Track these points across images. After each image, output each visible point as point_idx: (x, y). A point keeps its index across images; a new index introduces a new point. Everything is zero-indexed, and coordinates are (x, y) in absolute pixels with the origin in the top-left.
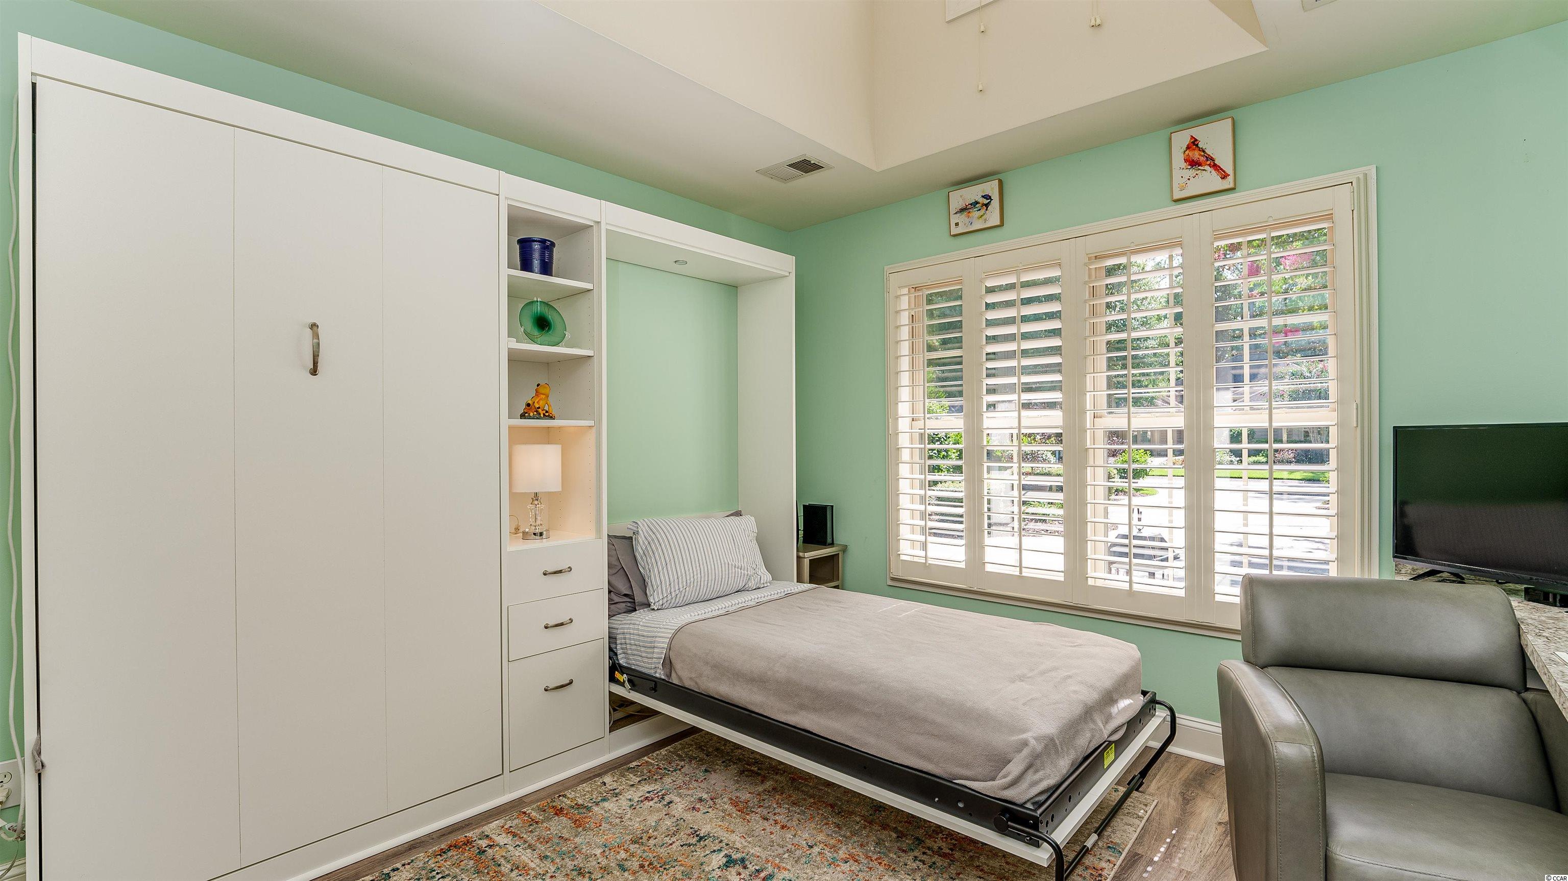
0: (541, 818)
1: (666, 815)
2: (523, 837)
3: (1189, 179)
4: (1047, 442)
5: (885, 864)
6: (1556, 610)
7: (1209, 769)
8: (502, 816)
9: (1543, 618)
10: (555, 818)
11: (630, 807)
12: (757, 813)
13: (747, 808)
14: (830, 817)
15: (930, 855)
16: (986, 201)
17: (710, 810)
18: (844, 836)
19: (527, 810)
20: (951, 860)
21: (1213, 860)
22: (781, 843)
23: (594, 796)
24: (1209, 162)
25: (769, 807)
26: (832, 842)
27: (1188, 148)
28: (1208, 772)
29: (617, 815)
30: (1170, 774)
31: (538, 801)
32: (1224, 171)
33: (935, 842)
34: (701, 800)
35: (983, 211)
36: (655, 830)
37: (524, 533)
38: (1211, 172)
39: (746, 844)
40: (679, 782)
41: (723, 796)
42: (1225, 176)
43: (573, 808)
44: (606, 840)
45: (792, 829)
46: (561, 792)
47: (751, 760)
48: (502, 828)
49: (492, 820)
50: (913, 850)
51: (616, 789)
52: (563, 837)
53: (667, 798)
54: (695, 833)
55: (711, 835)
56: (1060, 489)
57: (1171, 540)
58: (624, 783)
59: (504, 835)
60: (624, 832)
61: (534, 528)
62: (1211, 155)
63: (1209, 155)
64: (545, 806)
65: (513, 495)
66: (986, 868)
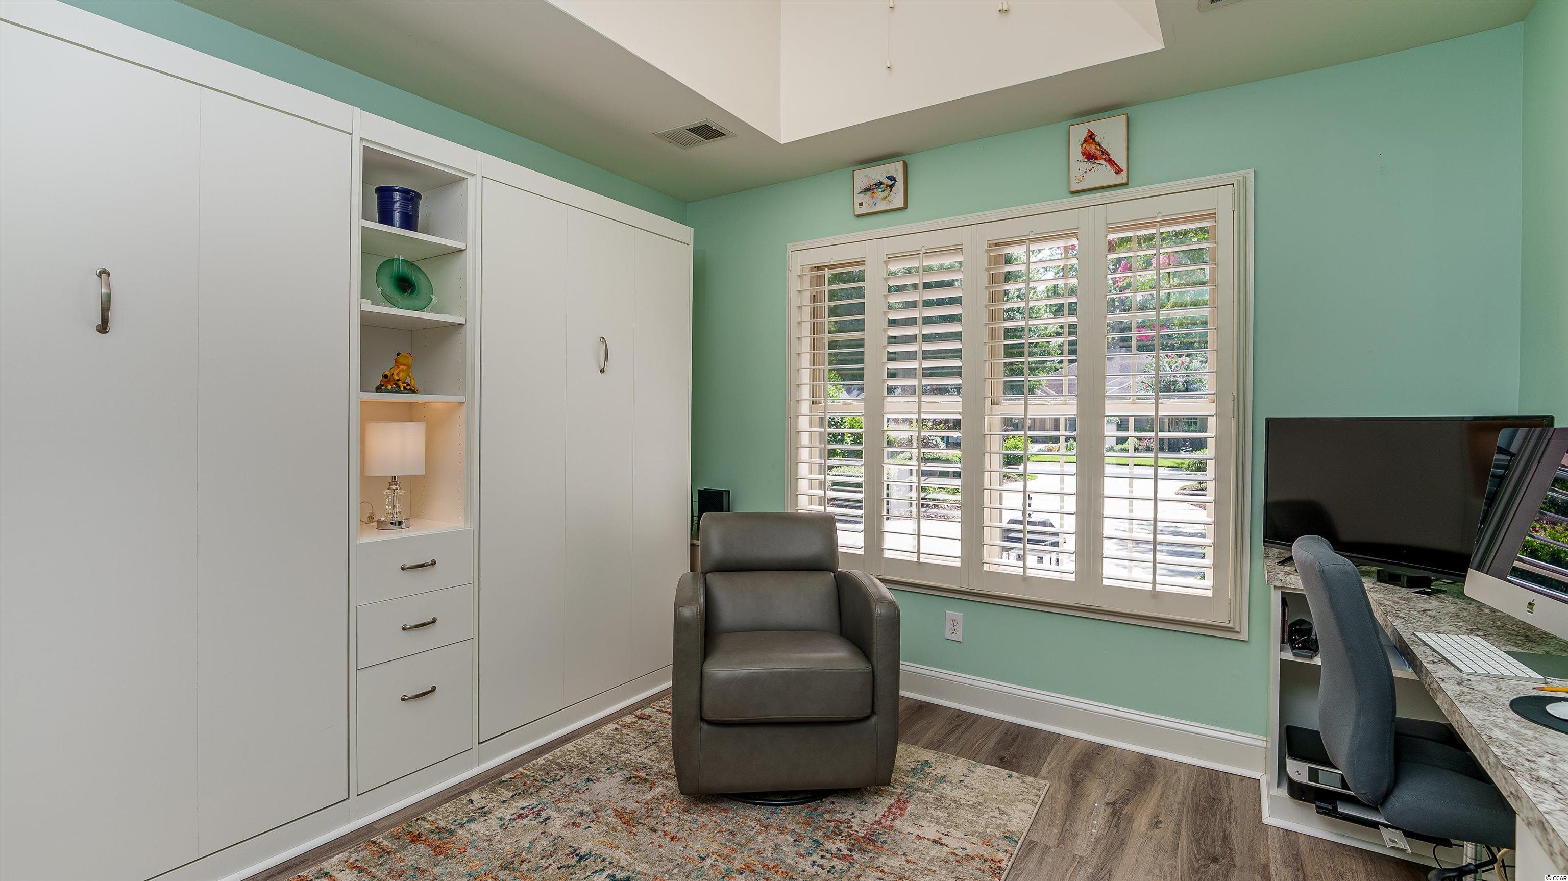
0: (394, 847)
1: (542, 833)
2: (371, 872)
3: (1086, 172)
4: (938, 427)
5: (782, 872)
6: (1405, 590)
7: (1095, 749)
8: (347, 848)
9: (1396, 599)
10: (411, 846)
11: (501, 827)
12: (644, 825)
13: (633, 820)
14: (724, 823)
15: (829, 859)
16: (890, 183)
17: (592, 824)
18: (739, 844)
19: (378, 839)
20: (850, 862)
21: (1104, 841)
22: (671, 857)
23: (459, 816)
24: (1104, 157)
25: (658, 817)
26: (726, 851)
27: (1085, 141)
28: (1095, 752)
29: (485, 838)
30: (1060, 756)
31: (391, 826)
32: (1118, 167)
33: (834, 843)
34: (582, 814)
35: (887, 192)
36: (529, 852)
37: (379, 522)
38: (1106, 166)
39: (632, 861)
40: (558, 795)
41: (607, 808)
42: (1119, 171)
43: (433, 832)
44: (471, 868)
45: (683, 840)
46: (419, 814)
47: (638, 765)
48: (346, 862)
49: (333, 854)
50: (811, 854)
51: (484, 807)
52: (420, 868)
53: (544, 814)
54: (574, 852)
55: (593, 853)
56: (957, 475)
57: (1062, 526)
58: (494, 799)
59: (347, 871)
60: (492, 857)
61: (391, 516)
62: (1107, 150)
63: (1104, 150)
64: (400, 833)
65: (366, 480)
66: (886, 869)
